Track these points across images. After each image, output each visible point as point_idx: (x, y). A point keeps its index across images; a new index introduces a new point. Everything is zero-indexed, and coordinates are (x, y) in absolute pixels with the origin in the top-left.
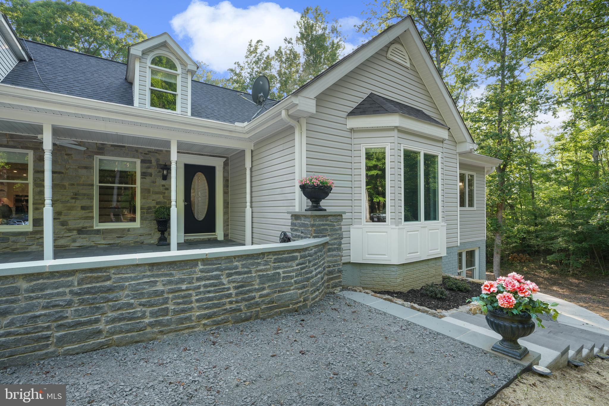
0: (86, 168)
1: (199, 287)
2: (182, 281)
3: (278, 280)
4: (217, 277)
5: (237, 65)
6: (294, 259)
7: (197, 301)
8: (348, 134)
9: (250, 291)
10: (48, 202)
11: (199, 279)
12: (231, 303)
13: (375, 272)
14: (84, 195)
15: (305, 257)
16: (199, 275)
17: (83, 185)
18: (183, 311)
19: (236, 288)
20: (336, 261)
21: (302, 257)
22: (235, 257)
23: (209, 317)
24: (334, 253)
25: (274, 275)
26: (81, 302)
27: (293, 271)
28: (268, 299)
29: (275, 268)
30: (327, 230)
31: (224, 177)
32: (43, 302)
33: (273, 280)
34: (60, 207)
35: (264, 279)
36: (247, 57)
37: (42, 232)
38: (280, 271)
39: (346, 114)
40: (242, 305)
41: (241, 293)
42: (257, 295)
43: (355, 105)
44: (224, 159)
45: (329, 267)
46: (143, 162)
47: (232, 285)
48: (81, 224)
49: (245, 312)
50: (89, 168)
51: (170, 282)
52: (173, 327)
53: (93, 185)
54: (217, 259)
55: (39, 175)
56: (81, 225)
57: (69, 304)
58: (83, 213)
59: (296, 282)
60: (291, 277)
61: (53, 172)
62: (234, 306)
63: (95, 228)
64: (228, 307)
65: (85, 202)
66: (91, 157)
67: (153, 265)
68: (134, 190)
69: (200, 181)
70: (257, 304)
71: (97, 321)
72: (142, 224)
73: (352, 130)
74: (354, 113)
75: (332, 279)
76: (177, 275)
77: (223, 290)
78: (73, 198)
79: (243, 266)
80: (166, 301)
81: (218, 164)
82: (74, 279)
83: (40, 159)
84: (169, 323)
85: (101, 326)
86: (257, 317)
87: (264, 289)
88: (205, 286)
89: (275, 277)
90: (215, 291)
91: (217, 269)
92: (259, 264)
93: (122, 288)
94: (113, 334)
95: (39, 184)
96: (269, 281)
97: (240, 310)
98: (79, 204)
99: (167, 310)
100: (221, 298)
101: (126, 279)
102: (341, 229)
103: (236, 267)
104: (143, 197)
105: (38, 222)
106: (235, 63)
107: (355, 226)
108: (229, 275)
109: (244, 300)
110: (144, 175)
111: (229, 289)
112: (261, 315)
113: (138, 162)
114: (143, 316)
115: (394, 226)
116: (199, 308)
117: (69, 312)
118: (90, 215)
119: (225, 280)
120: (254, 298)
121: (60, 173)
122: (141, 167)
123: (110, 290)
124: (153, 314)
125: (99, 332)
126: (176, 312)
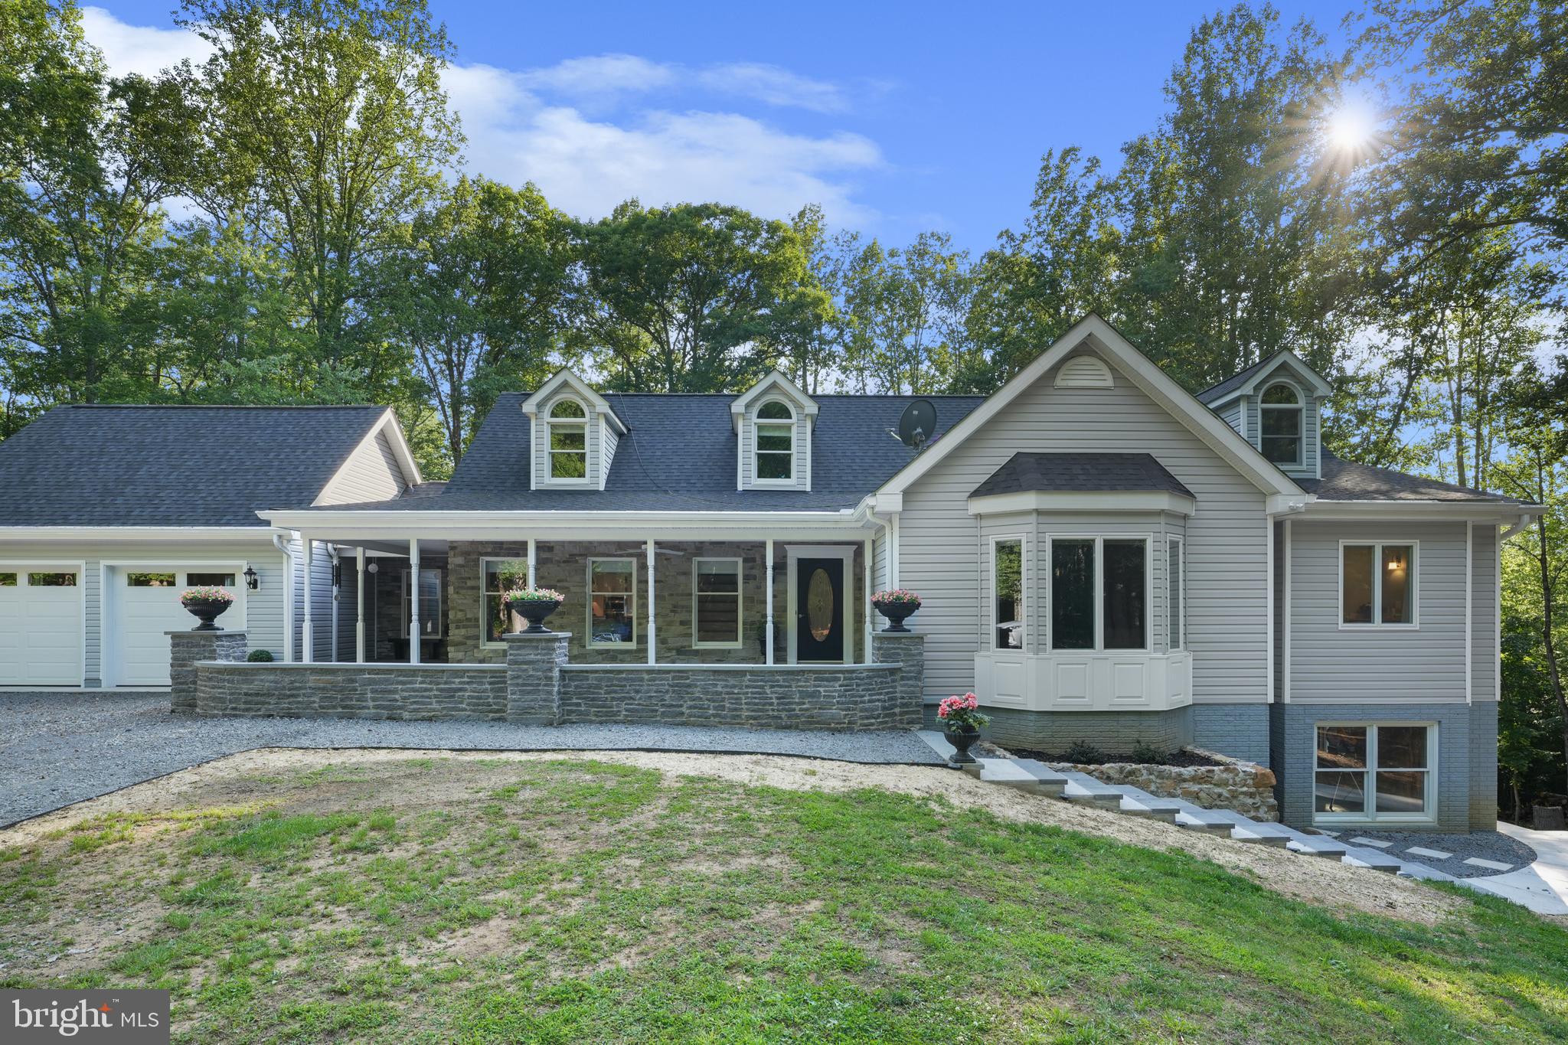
0: (685, 574)
1: (747, 693)
2: (734, 686)
3: (819, 697)
4: (762, 687)
5: (1005, 239)
6: (837, 679)
7: (746, 704)
8: (972, 523)
9: (792, 703)
10: (651, 619)
11: (747, 687)
12: (773, 710)
13: (1010, 721)
14: (683, 607)
15: (851, 679)
16: (748, 683)
17: (682, 595)
18: (735, 710)
19: (778, 698)
20: (913, 692)
21: (845, 679)
22: (777, 672)
23: (755, 718)
24: (910, 682)
25: (814, 692)
26: (674, 691)
27: (835, 691)
28: (808, 713)
29: (815, 686)
30: (899, 654)
31: (855, 574)
32: (655, 688)
33: (813, 697)
34: (660, 620)
35: (805, 695)
36: (1036, 204)
37: (646, 650)
38: (821, 689)
39: (968, 494)
40: (783, 714)
41: (782, 704)
42: (798, 708)
43: (984, 478)
44: (855, 547)
45: (903, 698)
46: (745, 561)
47: (774, 696)
48: (680, 642)
49: (785, 721)
50: (687, 574)
51: (726, 686)
52: (728, 720)
53: (691, 595)
54: (761, 672)
55: (642, 586)
56: (679, 644)
57: (667, 692)
58: (681, 629)
59: (838, 702)
60: (834, 697)
61: (656, 582)
62: (776, 713)
63: (694, 648)
64: (771, 713)
65: (683, 616)
66: (689, 560)
67: (715, 672)
68: (735, 600)
69: (821, 580)
70: (797, 716)
71: (681, 706)
72: (744, 644)
73: (979, 517)
74: (977, 493)
75: (907, 713)
76: (732, 681)
77: (766, 698)
78: (672, 611)
79: (784, 681)
80: (723, 700)
81: (847, 555)
82: (670, 676)
83: (643, 567)
84: (725, 717)
85: (684, 709)
86: (797, 728)
87: (804, 703)
88: (752, 693)
89: (815, 694)
90: (760, 698)
91: (761, 681)
92: (799, 680)
93: (696, 686)
94: (690, 716)
95: (643, 595)
96: (809, 697)
97: (781, 718)
98: (678, 618)
99: (724, 706)
100: (764, 705)
101: (698, 680)
102: (921, 654)
103: (778, 681)
104: (745, 609)
105: (643, 639)
106: (1000, 236)
107: (982, 653)
108: (772, 687)
109: (784, 710)
110: (746, 578)
111: (771, 698)
112: (800, 726)
113: (740, 560)
114: (708, 708)
115: (1031, 655)
116: (747, 709)
117: (667, 697)
118: (689, 631)
119: (768, 691)
120: (794, 710)
121: (661, 581)
122: (744, 568)
123: (689, 686)
124: (715, 708)
125: (682, 714)
126: (730, 710)
